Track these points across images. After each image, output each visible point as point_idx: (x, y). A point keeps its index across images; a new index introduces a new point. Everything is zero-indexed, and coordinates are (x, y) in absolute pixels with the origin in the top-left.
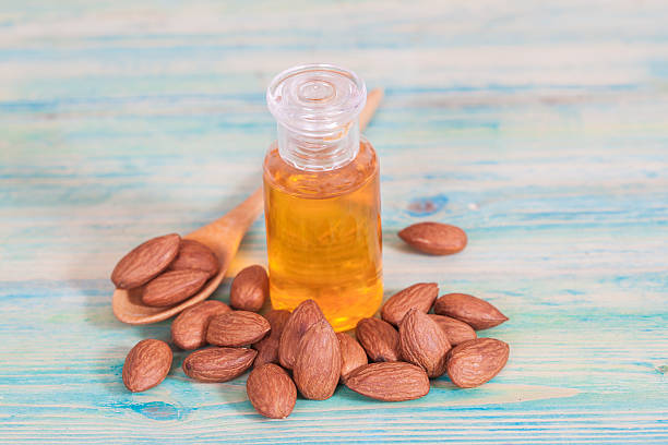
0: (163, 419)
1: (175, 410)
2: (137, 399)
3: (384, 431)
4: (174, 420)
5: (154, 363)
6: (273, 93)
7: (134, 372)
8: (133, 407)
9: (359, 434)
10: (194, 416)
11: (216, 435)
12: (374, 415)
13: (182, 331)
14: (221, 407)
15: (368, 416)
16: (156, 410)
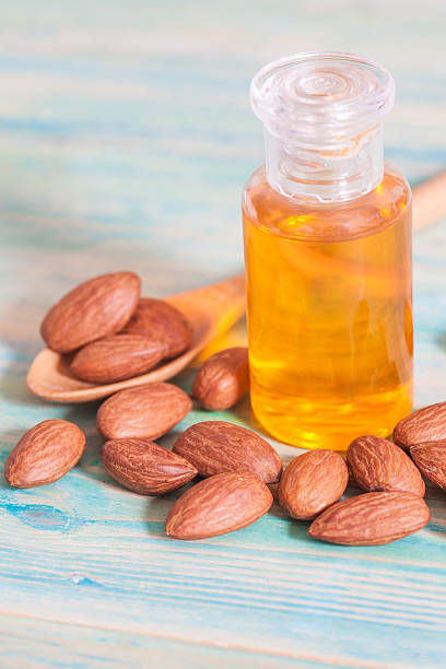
0: (43, 528)
1: (65, 519)
2: (18, 498)
3: (342, 588)
4: (58, 532)
5: (49, 449)
6: (259, 87)
7: (18, 459)
8: (9, 507)
9: (308, 588)
10: (85, 531)
11: (106, 559)
12: (339, 566)
13: (111, 417)
14: (128, 525)
15: (330, 565)
16: (39, 515)
